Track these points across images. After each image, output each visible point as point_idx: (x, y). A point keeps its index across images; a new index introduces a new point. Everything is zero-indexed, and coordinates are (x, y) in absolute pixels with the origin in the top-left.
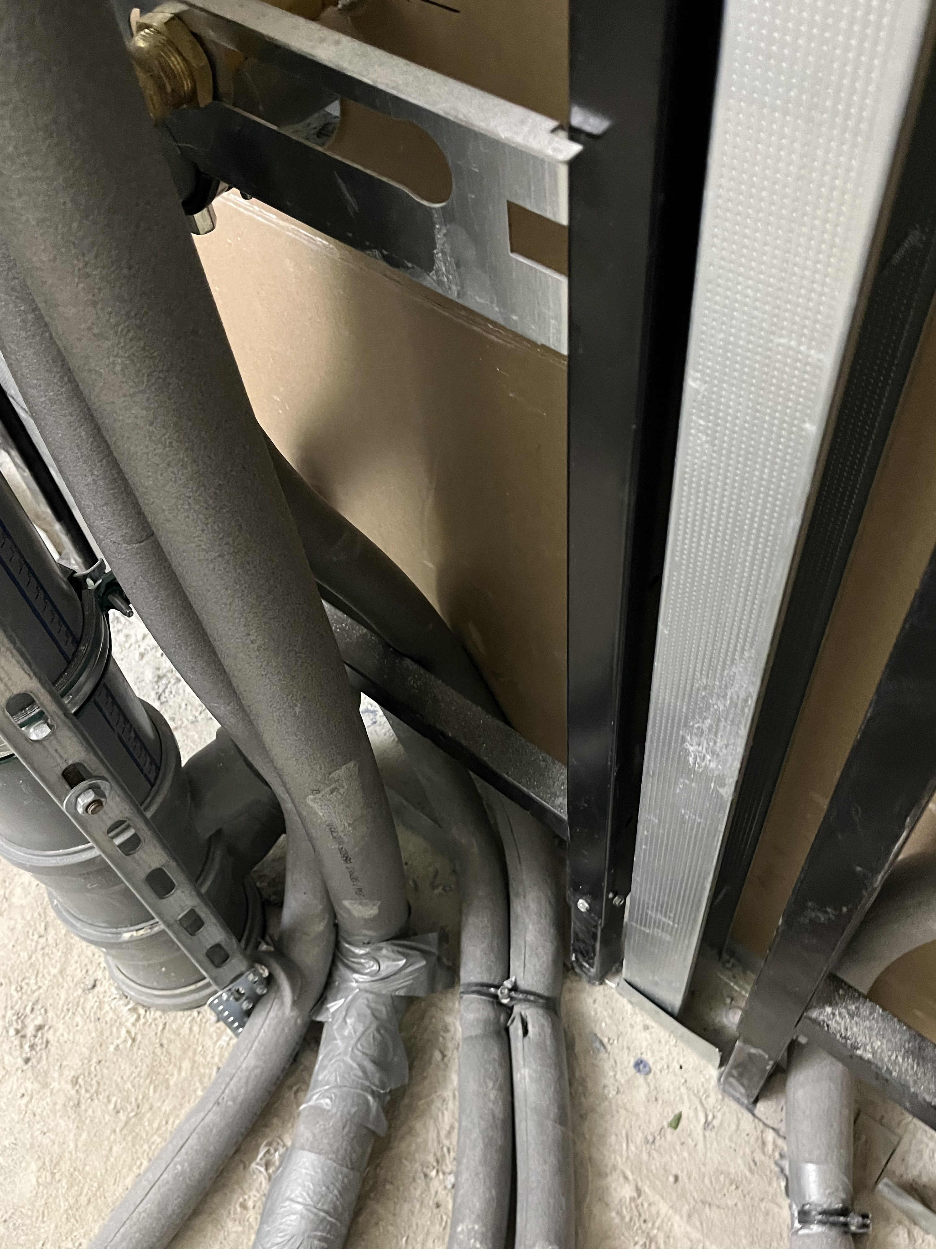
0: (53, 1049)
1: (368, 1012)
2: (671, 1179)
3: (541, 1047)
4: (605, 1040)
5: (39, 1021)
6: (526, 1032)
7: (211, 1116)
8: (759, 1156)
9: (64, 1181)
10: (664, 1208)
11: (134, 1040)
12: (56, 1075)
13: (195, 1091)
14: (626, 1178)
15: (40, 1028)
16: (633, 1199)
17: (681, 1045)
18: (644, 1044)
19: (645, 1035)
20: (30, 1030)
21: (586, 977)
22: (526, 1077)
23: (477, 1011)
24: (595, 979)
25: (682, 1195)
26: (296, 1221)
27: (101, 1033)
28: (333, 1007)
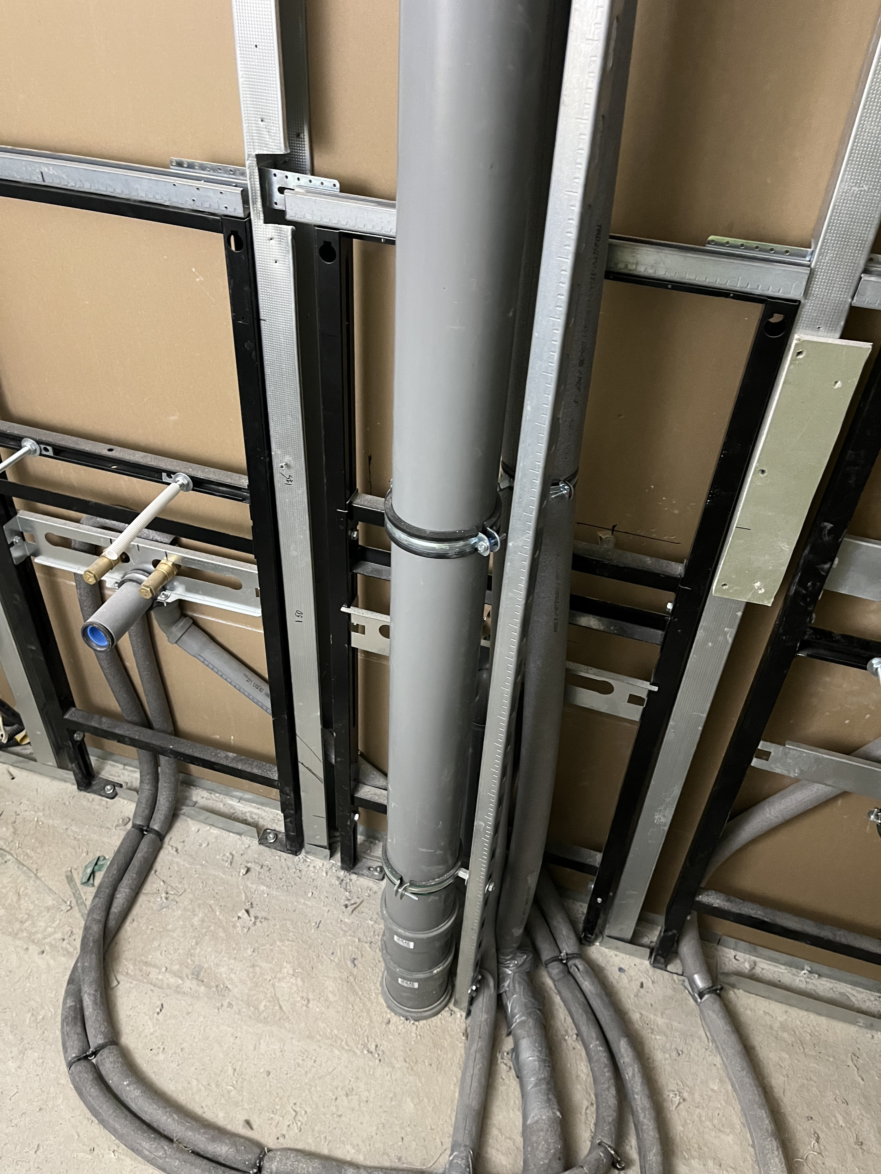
0: (387, 1053)
1: (520, 980)
2: (650, 1005)
3: (587, 972)
4: (604, 965)
5: (374, 1044)
6: (578, 970)
7: (480, 1044)
8: (675, 986)
9: (425, 1100)
10: (652, 1017)
11: (420, 1035)
12: (395, 1061)
13: (457, 1045)
14: (635, 1011)
15: (377, 1046)
16: (640, 1018)
17: (632, 957)
18: (618, 962)
19: (617, 958)
20: (373, 1049)
21: (588, 943)
22: (587, 985)
23: (558, 968)
24: (591, 943)
25: (656, 1010)
26: (537, 1063)
27: (404, 1039)
28: (506, 984)
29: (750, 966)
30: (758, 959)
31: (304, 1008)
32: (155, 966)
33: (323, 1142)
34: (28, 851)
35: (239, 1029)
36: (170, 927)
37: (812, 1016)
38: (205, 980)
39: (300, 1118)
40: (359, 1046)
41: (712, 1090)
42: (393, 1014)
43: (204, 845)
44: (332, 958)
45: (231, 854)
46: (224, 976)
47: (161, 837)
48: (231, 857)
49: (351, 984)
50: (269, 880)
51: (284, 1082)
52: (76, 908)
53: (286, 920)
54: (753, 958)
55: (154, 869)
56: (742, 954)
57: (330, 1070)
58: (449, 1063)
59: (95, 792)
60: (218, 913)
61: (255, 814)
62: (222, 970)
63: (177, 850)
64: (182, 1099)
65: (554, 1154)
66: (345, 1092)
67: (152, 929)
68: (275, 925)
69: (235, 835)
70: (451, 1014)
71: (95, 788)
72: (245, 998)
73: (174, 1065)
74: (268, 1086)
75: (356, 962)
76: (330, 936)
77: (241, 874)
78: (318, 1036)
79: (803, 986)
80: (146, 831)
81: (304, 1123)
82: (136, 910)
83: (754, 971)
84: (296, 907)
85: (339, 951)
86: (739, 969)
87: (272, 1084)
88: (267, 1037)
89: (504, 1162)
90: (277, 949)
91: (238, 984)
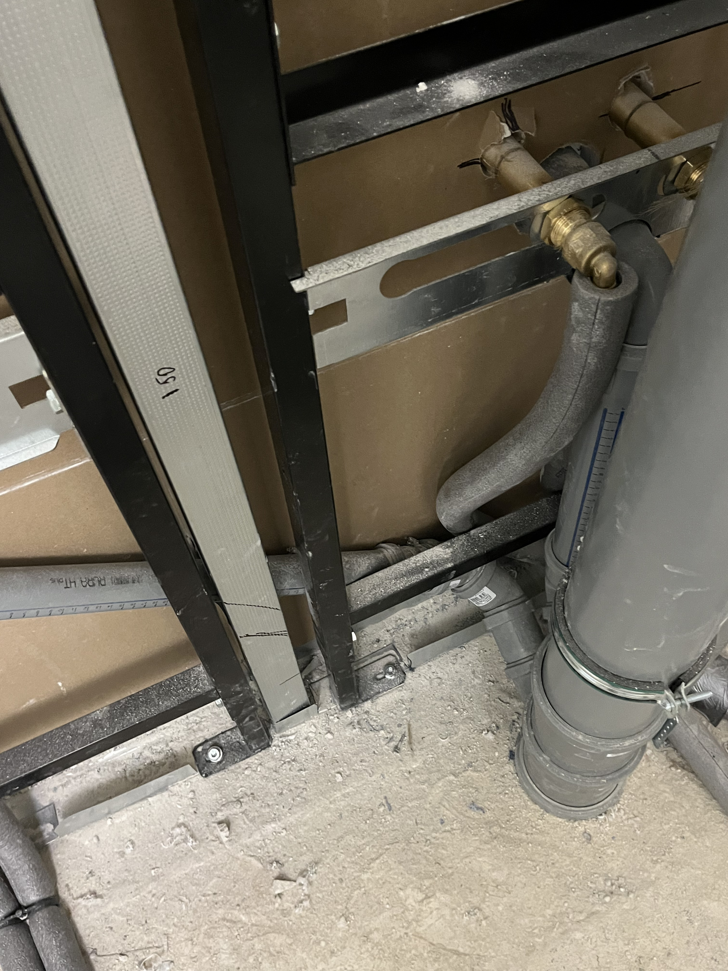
40: (592, 900)
42: (584, 822)
44: (448, 828)
45: (180, 825)
47: (54, 901)
48: (183, 829)
49: (503, 836)
50: (268, 810)
53: (342, 837)
60: (243, 918)
61: (157, 744)
68: (335, 858)
69: (158, 796)
75: (478, 804)
76: (415, 803)
78: (537, 940)
80: (24, 915)
84: (337, 809)
85: (446, 812)
90: (371, 886)
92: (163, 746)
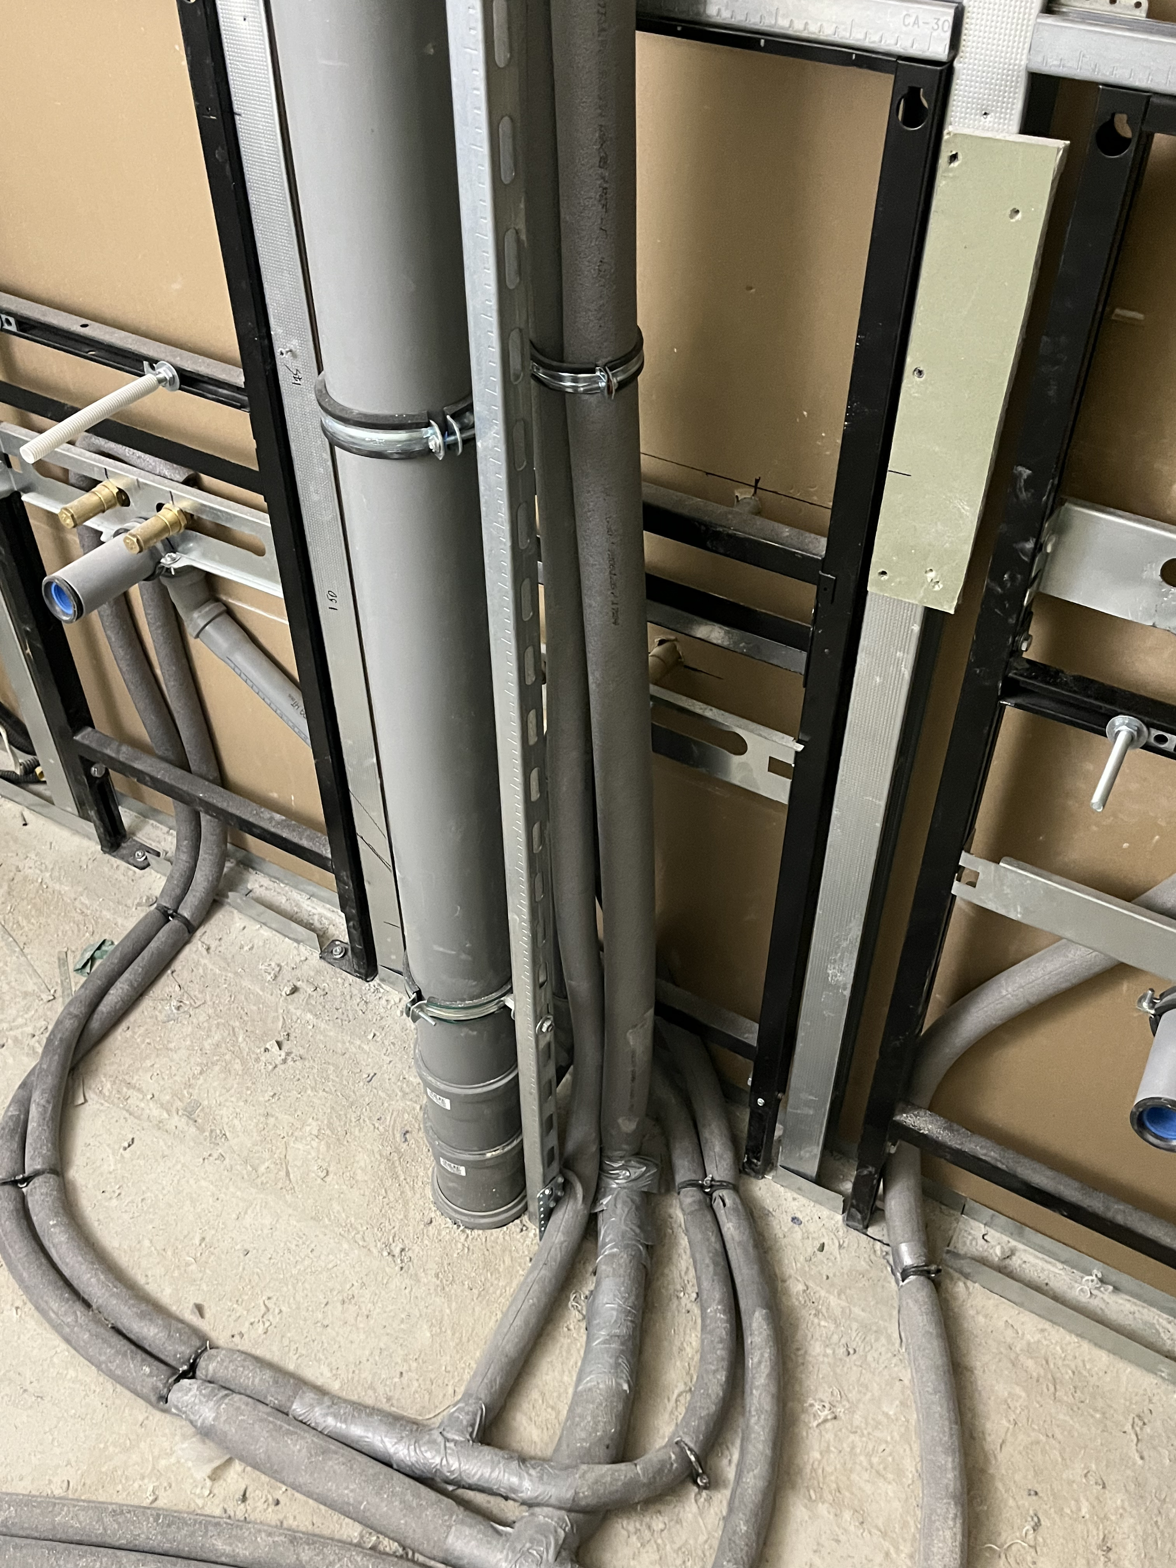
0: (415, 1261)
1: (628, 1200)
2: (825, 1277)
3: (736, 1210)
4: (771, 1210)
5: (400, 1246)
6: (724, 1205)
7: (543, 1272)
9: (449, 1332)
10: (823, 1293)
11: (468, 1249)
12: (423, 1274)
13: (518, 1272)
14: (798, 1280)
15: (403, 1250)
16: (804, 1291)
17: (818, 1206)
18: (795, 1208)
19: (796, 1203)
20: (397, 1251)
21: (753, 1174)
22: (731, 1228)
23: (693, 1196)
24: (761, 1173)
25: (832, 1285)
26: (615, 1313)
27: (445, 1248)
28: (605, 1201)
29: (1003, 1252)
30: (1020, 1246)
31: (319, 1180)
32: (139, 1090)
33: (291, 1354)
34: (20, 918)
35: (224, 1190)
36: (171, 1046)
37: (1086, 1345)
38: (200, 1121)
39: (271, 1318)
40: (379, 1244)
41: (886, 1415)
42: (438, 1213)
43: (246, 948)
44: (377, 1125)
45: (279, 965)
46: (225, 1120)
47: (190, 929)
48: (277, 969)
49: (393, 1163)
50: (321, 1008)
51: (264, 1269)
52: (61, 999)
53: (329, 1063)
54: (1013, 1243)
55: (172, 968)
56: (998, 1235)
57: (330, 1266)
58: (498, 1292)
59: (122, 858)
60: (240, 1039)
61: (326, 918)
62: (224, 1111)
63: (208, 949)
64: (124, 1260)
65: (601, 1439)
66: (341, 1298)
67: (149, 1044)
68: (312, 1068)
69: (291, 942)
70: (522, 1230)
71: (124, 852)
72: (245, 1153)
73: (126, 1217)
74: (241, 1269)
75: (408, 1136)
76: (383, 1095)
77: (283, 994)
78: (326, 1220)
79: (1084, 1299)
80: (173, 917)
81: (274, 1324)
82: (134, 1017)
83: (1007, 1261)
84: (347, 1049)
85: (388, 1118)
86: (986, 1254)
87: (246, 1267)
88: (258, 1207)
89: (535, 1438)
90: (305, 1099)
91: (240, 1134)
92: (326, 922)
